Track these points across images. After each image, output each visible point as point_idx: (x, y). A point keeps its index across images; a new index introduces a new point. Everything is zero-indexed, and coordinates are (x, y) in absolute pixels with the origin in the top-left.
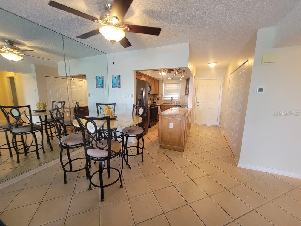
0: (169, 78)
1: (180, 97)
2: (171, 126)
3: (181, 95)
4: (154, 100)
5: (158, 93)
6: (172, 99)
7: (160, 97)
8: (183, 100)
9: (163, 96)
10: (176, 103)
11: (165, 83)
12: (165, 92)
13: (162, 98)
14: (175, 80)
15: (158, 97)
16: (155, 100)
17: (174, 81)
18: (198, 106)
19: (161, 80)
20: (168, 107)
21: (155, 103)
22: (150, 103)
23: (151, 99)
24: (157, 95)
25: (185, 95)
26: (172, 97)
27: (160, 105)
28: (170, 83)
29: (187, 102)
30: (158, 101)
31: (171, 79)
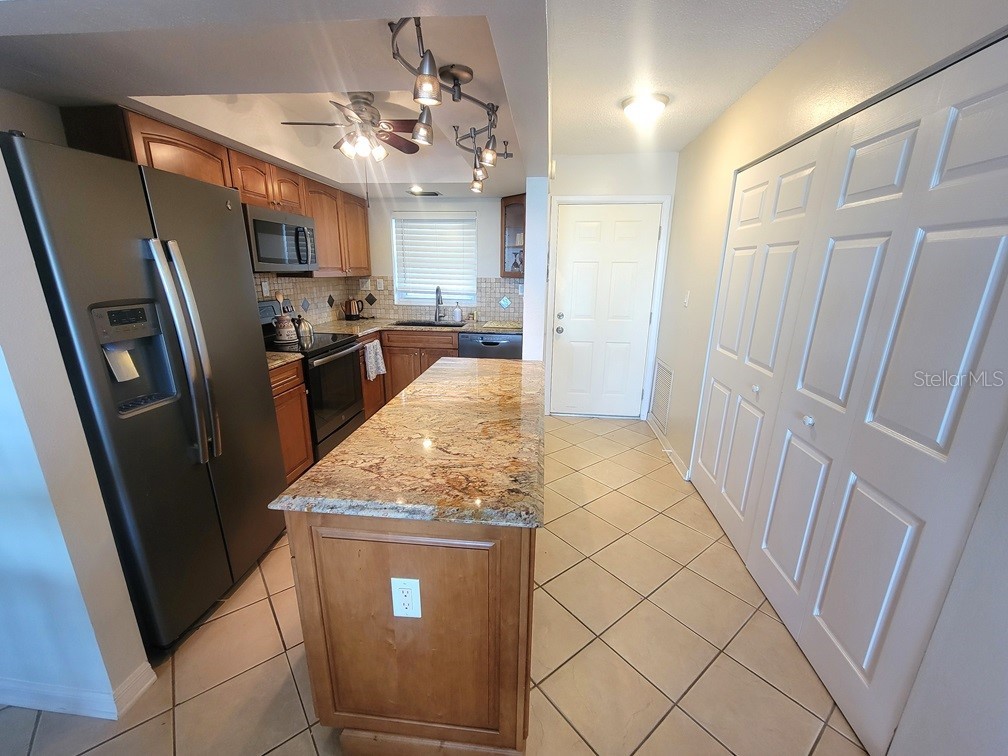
0: (417, 189)
1: (479, 289)
2: (407, 598)
3: (479, 281)
4: (348, 304)
5: (368, 268)
6: (439, 301)
7: (381, 285)
8: (493, 305)
9: (396, 285)
10: (458, 320)
11: (400, 215)
12: (403, 265)
13: (391, 293)
14: (449, 199)
15: (368, 287)
16: (354, 305)
17: (445, 206)
18: (560, 331)
19: (377, 199)
20: (421, 342)
21: (357, 318)
22: (330, 319)
23: (331, 302)
24: (364, 277)
25: (503, 280)
26: (438, 291)
27: (379, 331)
28: (424, 216)
29: (512, 310)
30: (369, 310)
31: (424, 194)
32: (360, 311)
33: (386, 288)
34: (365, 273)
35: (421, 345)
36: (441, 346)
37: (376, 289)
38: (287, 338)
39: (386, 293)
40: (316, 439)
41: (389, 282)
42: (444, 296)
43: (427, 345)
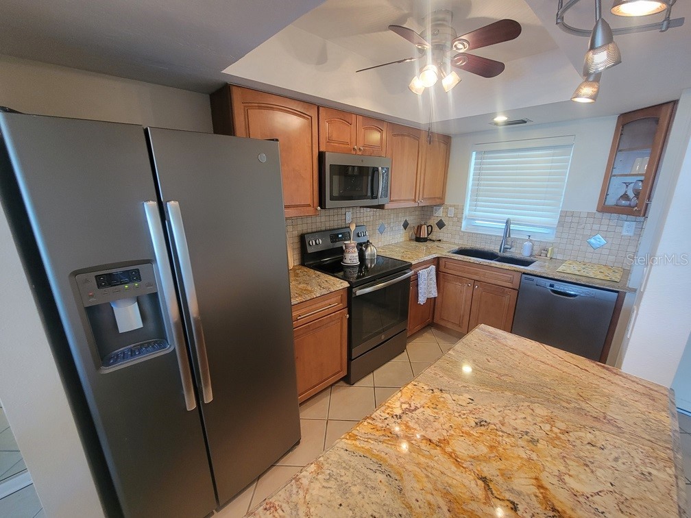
0: (501, 119)
1: (561, 223)
3: (564, 215)
4: (419, 227)
5: (442, 198)
6: (507, 231)
7: (451, 214)
8: (577, 243)
9: (466, 212)
10: (525, 254)
11: (481, 148)
12: (476, 195)
13: (460, 221)
15: (440, 214)
16: (424, 229)
17: (533, 133)
20: (476, 274)
21: (425, 240)
22: (402, 239)
23: (406, 225)
24: (438, 206)
25: (599, 215)
26: (508, 223)
27: (438, 258)
28: (505, 146)
29: (606, 252)
30: (437, 234)
31: (509, 123)
32: (428, 234)
33: (456, 215)
34: (438, 202)
35: (476, 277)
36: (499, 283)
37: (447, 216)
38: (349, 262)
39: (455, 219)
40: (351, 356)
41: (459, 209)
42: (512, 227)
43: (482, 279)
